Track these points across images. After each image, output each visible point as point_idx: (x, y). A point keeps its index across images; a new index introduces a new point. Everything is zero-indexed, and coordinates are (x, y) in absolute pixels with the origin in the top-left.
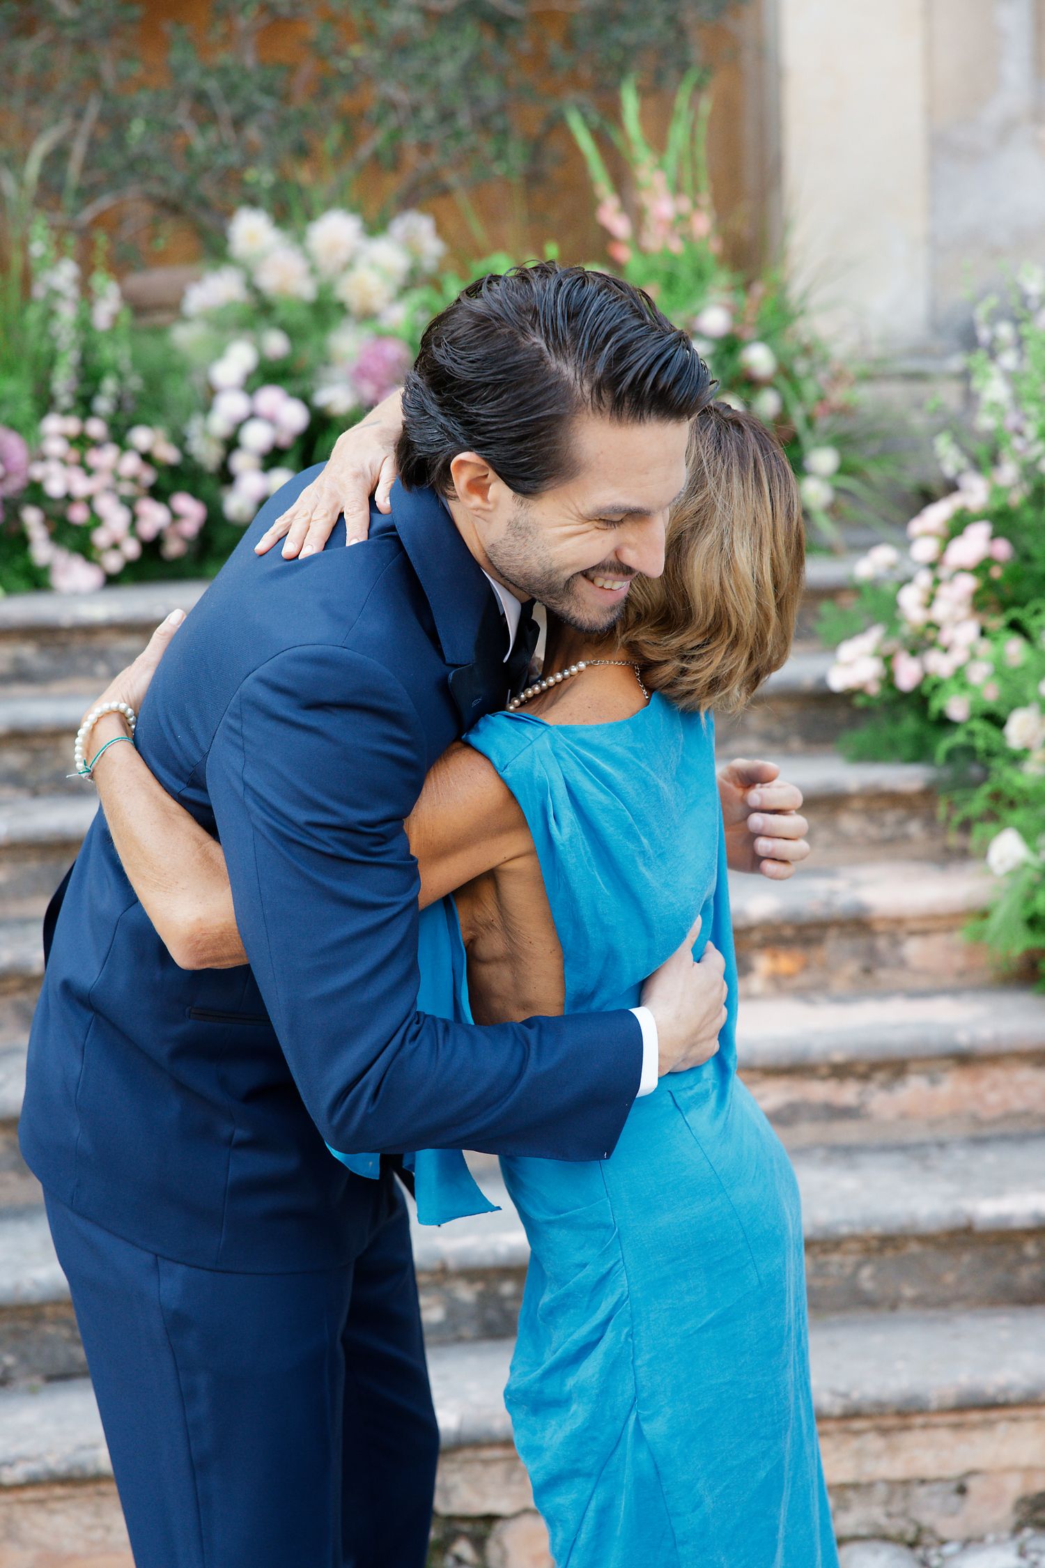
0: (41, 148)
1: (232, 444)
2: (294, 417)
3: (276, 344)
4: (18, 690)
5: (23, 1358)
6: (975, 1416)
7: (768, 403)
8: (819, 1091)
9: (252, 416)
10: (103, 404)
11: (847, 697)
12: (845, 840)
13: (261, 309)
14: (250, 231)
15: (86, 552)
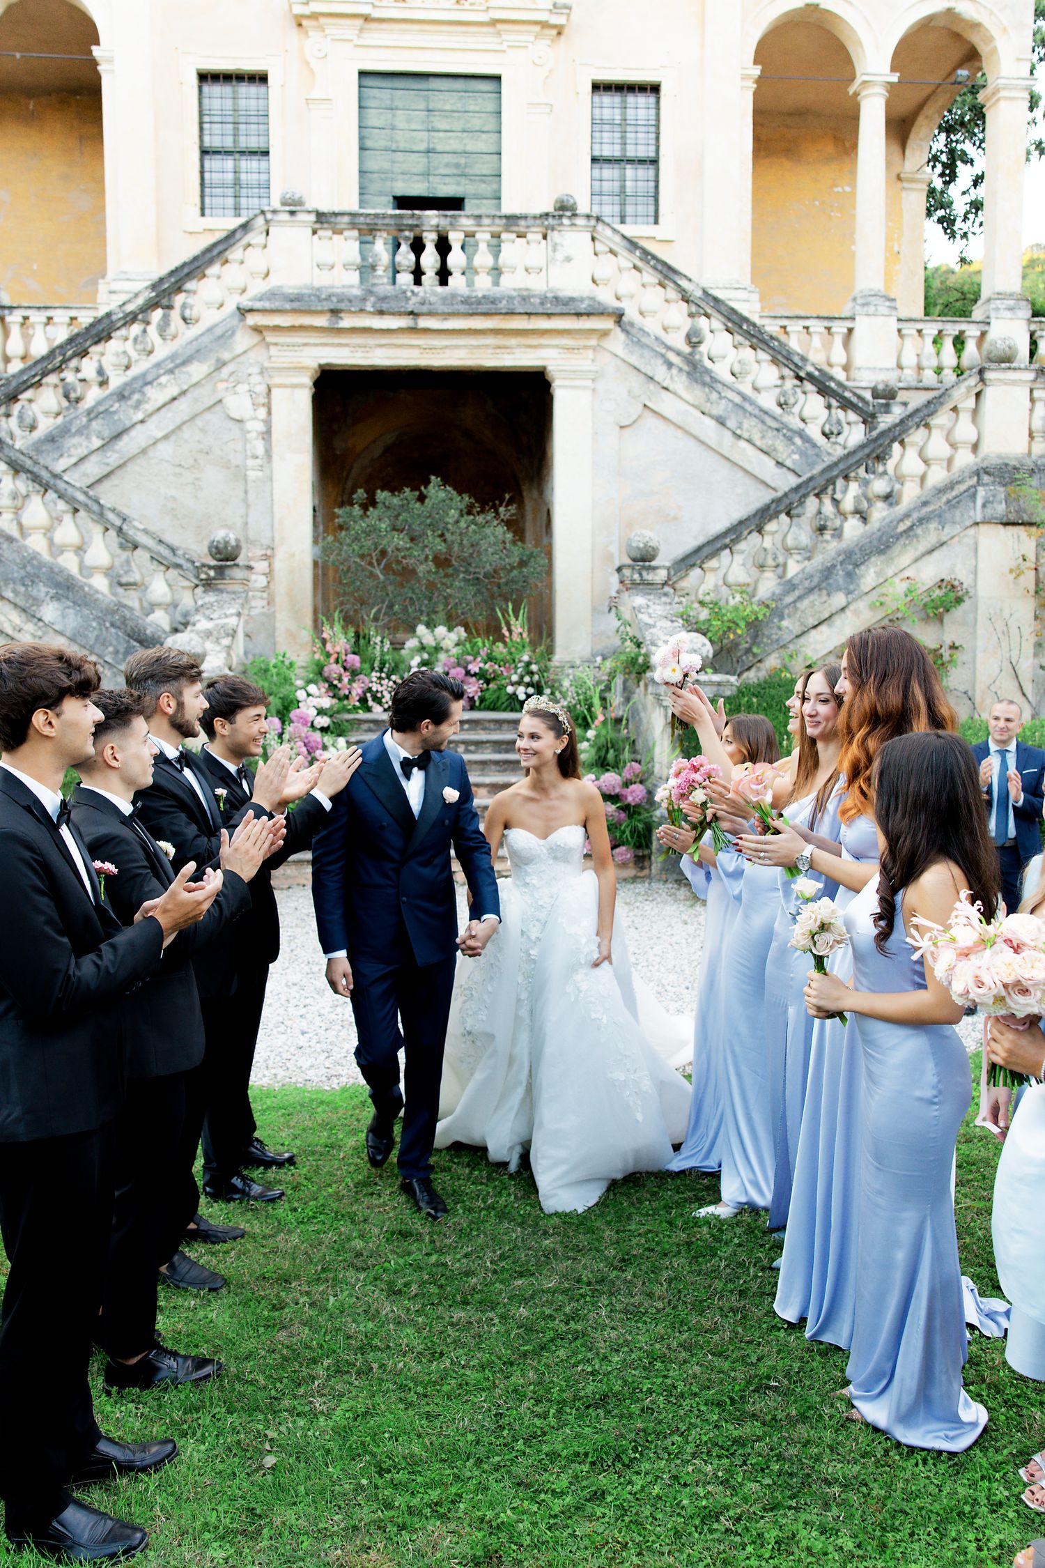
0: (373, 611)
3: (426, 656)
7: (536, 678)
10: (385, 670)
13: (423, 648)
14: (421, 629)
15: (380, 703)
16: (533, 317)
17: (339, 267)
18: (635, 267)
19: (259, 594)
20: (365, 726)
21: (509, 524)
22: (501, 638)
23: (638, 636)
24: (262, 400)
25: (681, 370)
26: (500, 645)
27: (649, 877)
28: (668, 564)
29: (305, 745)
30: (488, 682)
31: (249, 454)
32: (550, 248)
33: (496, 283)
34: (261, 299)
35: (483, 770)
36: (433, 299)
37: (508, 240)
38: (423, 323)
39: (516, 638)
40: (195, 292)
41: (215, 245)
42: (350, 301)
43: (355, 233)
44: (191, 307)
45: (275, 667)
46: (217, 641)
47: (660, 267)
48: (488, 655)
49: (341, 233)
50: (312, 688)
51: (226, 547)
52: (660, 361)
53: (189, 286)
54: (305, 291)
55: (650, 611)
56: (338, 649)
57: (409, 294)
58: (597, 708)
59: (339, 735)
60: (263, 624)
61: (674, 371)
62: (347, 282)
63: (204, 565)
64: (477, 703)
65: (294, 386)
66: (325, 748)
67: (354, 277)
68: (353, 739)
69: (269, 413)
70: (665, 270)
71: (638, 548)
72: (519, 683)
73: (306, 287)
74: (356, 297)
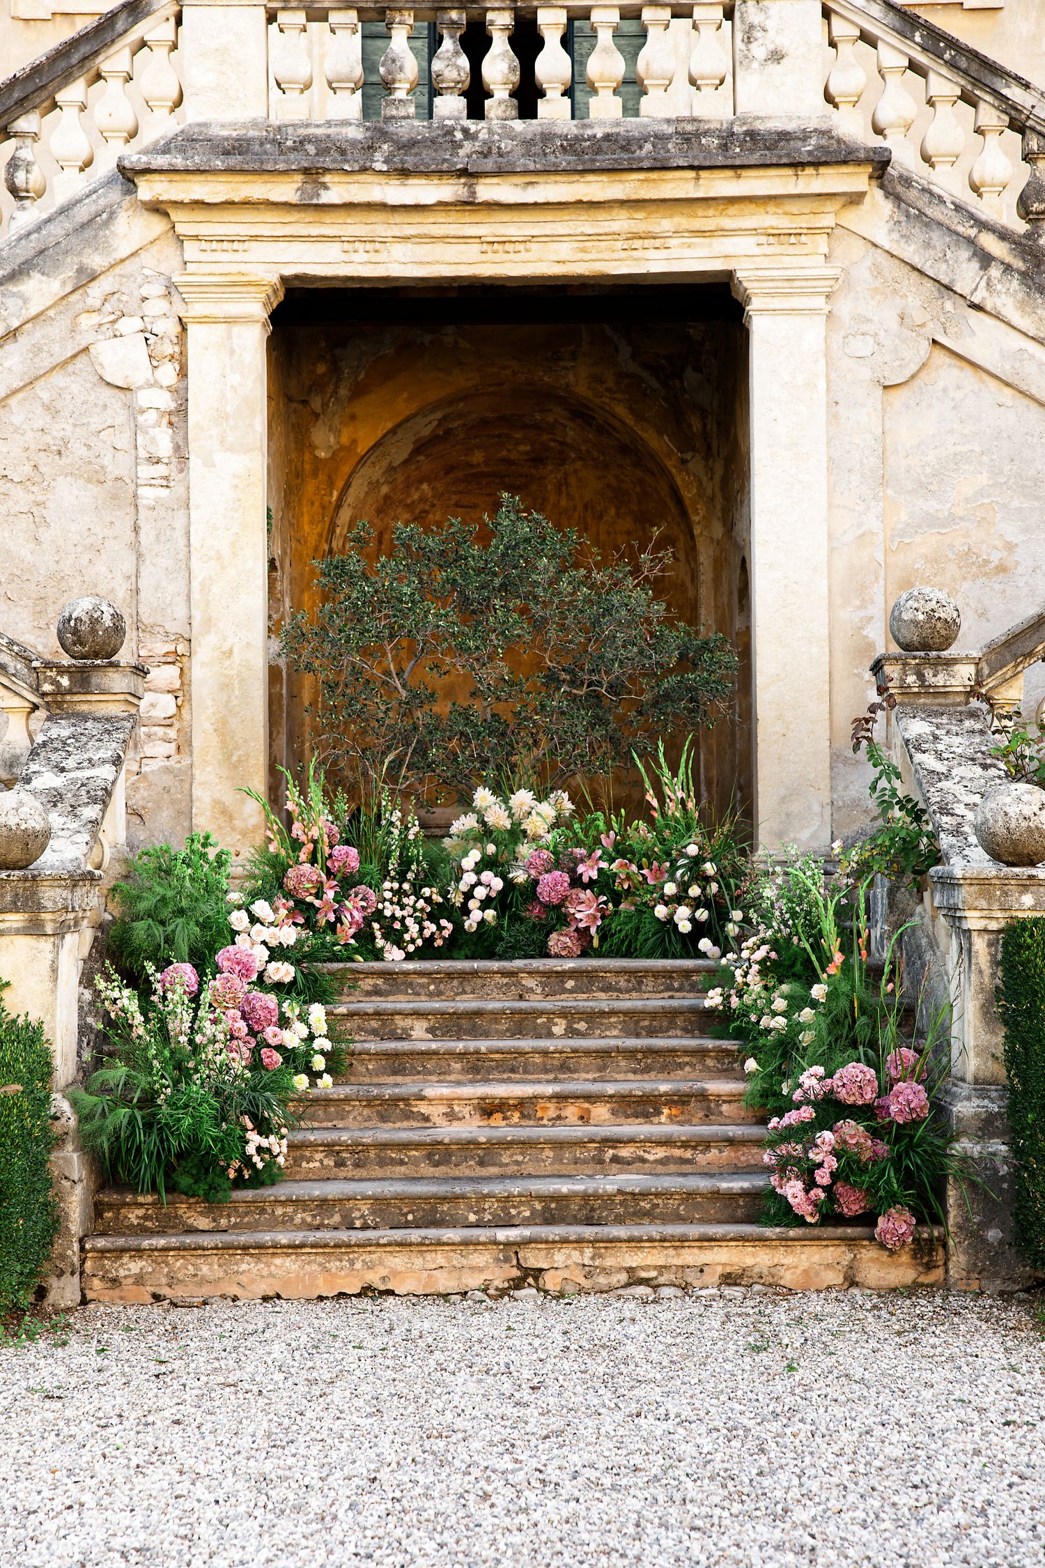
0: (390, 757)
1: (469, 895)
2: (498, 884)
3: (491, 849)
4: (374, 998)
5: (383, 1219)
6: (706, 1244)
7: (714, 887)
8: (677, 1152)
9: (479, 883)
10: (410, 876)
11: (711, 1011)
12: (708, 1069)
13: (486, 833)
14: (483, 796)
15: (399, 943)
16: (703, 174)
17: (319, 86)
18: (913, 66)
19: (160, 731)
20: (367, 984)
21: (659, 587)
22: (643, 811)
23: (917, 797)
24: (169, 349)
25: (1008, 268)
26: (642, 825)
27: (945, 1286)
28: (975, 654)
29: (244, 1018)
30: (616, 898)
31: (142, 454)
32: (739, 36)
33: (631, 109)
34: (166, 150)
35: (602, 1069)
36: (506, 145)
37: (656, 22)
38: (488, 190)
39: (673, 809)
40: (35, 137)
41: (73, 44)
42: (343, 152)
43: (352, 16)
44: (28, 167)
45: (187, 862)
46: (74, 810)
47: (963, 63)
48: (616, 844)
49: (325, 19)
50: (261, 908)
51: (93, 631)
52: (965, 254)
53: (25, 123)
54: (252, 133)
55: (941, 747)
56: (315, 833)
57: (459, 135)
58: (832, 943)
59: (313, 1000)
60: (167, 790)
61: (995, 272)
62: (335, 114)
63: (48, 665)
64: (596, 943)
65: (230, 321)
66: (284, 1022)
67: (350, 105)
68: (342, 1010)
69: (183, 373)
70: (974, 68)
71: (915, 622)
72: (679, 899)
73: (255, 124)
74: (354, 143)
